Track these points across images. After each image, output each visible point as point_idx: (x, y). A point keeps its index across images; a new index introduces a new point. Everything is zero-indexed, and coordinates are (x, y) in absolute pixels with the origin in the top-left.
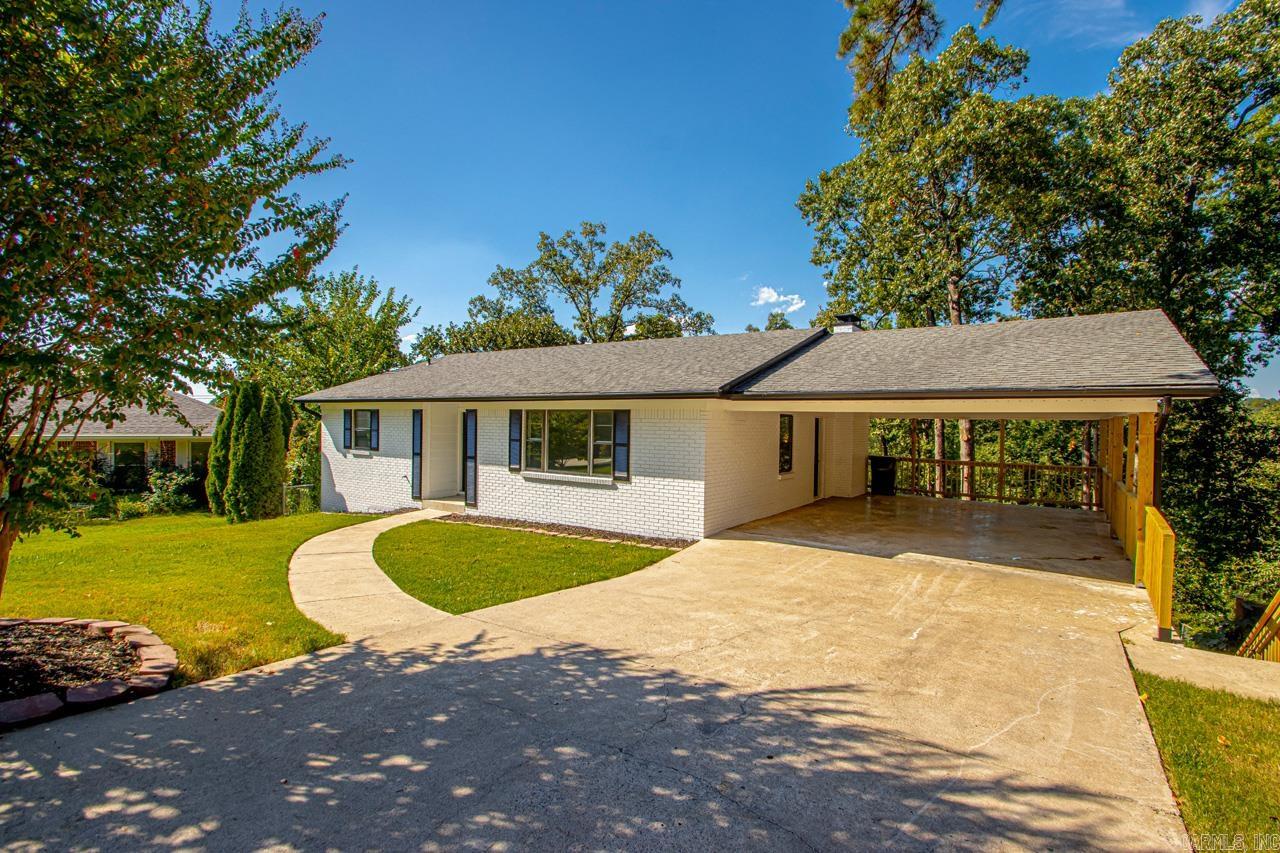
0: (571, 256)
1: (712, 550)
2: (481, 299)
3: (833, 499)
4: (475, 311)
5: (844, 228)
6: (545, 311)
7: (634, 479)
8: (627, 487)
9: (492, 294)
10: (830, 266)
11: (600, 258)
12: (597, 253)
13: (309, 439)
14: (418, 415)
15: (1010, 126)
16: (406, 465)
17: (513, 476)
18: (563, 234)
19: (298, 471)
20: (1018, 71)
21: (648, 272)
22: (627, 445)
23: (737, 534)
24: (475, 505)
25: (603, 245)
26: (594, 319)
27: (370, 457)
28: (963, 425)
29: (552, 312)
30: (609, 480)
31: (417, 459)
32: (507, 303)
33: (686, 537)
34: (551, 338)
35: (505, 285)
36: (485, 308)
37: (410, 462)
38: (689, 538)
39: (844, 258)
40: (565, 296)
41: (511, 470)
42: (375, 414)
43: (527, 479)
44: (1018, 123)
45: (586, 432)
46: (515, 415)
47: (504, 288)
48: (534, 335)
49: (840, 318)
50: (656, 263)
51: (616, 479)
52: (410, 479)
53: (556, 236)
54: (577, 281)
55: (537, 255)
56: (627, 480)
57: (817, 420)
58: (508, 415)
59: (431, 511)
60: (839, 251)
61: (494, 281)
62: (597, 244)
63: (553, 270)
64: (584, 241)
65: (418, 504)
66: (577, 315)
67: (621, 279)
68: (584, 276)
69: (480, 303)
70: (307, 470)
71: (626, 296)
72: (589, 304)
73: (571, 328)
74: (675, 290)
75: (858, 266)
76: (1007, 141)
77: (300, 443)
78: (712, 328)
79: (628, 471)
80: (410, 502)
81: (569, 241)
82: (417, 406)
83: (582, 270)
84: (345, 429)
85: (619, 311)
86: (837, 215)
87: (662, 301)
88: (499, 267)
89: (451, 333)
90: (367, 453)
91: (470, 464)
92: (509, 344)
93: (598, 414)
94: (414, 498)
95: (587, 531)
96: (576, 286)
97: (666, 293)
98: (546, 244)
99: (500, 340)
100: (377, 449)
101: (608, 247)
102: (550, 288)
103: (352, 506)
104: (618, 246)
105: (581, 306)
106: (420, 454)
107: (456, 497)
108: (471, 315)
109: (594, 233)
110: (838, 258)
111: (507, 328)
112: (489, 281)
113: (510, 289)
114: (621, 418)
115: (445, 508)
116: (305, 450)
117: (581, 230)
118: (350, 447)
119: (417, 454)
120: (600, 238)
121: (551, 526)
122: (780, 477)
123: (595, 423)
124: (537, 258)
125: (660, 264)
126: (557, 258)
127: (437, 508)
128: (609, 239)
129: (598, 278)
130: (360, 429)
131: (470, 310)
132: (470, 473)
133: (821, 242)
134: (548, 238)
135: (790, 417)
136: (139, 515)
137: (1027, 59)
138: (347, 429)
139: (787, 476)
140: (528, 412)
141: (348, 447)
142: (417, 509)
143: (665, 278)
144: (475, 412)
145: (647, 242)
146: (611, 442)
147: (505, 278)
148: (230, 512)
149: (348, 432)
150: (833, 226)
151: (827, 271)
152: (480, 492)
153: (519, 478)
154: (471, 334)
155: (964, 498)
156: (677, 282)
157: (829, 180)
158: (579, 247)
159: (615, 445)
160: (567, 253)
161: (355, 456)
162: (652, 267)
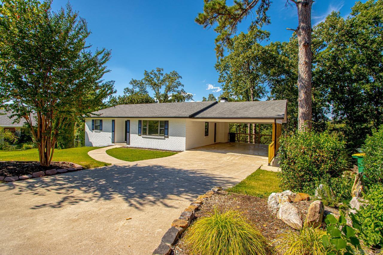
0: (154, 77)
1: (187, 153)
2: (127, 88)
3: (219, 143)
4: (126, 92)
5: (226, 73)
6: (146, 92)
7: (169, 137)
8: (168, 139)
9: (131, 87)
10: (223, 83)
11: (162, 78)
12: (161, 76)
13: (80, 128)
14: (113, 121)
15: (263, 52)
16: (110, 134)
17: (139, 137)
18: (151, 71)
19: (77, 136)
20: (268, 37)
21: (175, 82)
22: (168, 129)
23: (194, 149)
24: (129, 144)
25: (163, 74)
26: (160, 95)
27: (100, 132)
28: (254, 125)
29: (148, 92)
30: (163, 137)
31: (113, 133)
32: (135, 90)
33: (181, 150)
34: (148, 101)
35: (134, 84)
36: (128, 91)
37: (111, 133)
38: (182, 150)
39: (226, 81)
40: (152, 88)
41: (139, 135)
42: (101, 121)
43: (143, 137)
44: (265, 52)
45: (158, 126)
46: (140, 121)
47: (134, 85)
48: (143, 99)
49: (222, 98)
50: (177, 80)
51: (165, 137)
52: (111, 138)
53: (149, 71)
54: (155, 84)
55: (144, 77)
56: (168, 137)
57: (215, 124)
58: (138, 121)
59: (118, 146)
60: (225, 80)
61: (131, 83)
62: (161, 74)
63: (148, 81)
64: (157, 73)
65: (113, 144)
66: (155, 93)
67: (167, 84)
68: (157, 83)
69: (127, 90)
70: (80, 136)
71: (169, 89)
72: (159, 91)
73: (153, 97)
74: (182, 88)
75: (230, 83)
76: (262, 56)
77: (78, 129)
78: (192, 98)
79: (168, 135)
80: (111, 143)
81: (153, 73)
82: (113, 119)
83: (156, 81)
84: (92, 125)
85: (167, 93)
86: (224, 70)
87: (179, 91)
88: (132, 79)
89: (119, 98)
90: (99, 131)
91: (128, 134)
92: (136, 102)
93: (161, 122)
94: (112, 143)
95: (158, 150)
96: (155, 86)
97: (180, 88)
98: (146, 74)
99: (133, 101)
100: (102, 130)
101: (164, 75)
102: (148, 86)
103: (94, 145)
104: (167, 74)
105: (156, 91)
106: (114, 131)
107: (124, 142)
108: (125, 93)
109: (160, 71)
110: (225, 81)
111: (135, 97)
112: (130, 83)
113: (136, 85)
114: (167, 123)
115: (121, 145)
116: (79, 130)
117: (156, 70)
118: (94, 130)
119: (113, 131)
120: (162, 72)
121: (149, 149)
122: (205, 137)
123: (160, 124)
124: (144, 78)
125: (178, 80)
126: (150, 78)
127: (119, 145)
128: (164, 73)
129: (161, 83)
130: (97, 125)
131: (124, 92)
132: (128, 136)
133: (221, 77)
134: (147, 72)
135: (208, 123)
136: (30, 148)
137: (270, 34)
138: (93, 125)
139: (207, 137)
140: (143, 121)
141: (93, 129)
142: (113, 145)
143: (180, 84)
144: (129, 121)
145: (175, 74)
146: (164, 128)
147: (134, 82)
148: (59, 147)
149: (93, 126)
150: (224, 73)
151: (222, 84)
152: (130, 141)
153: (141, 137)
154: (125, 98)
155: (253, 143)
156: (183, 85)
157: (223, 61)
158: (156, 74)
159: (165, 129)
160: (152, 76)
161: (95, 132)
162: (176, 81)
